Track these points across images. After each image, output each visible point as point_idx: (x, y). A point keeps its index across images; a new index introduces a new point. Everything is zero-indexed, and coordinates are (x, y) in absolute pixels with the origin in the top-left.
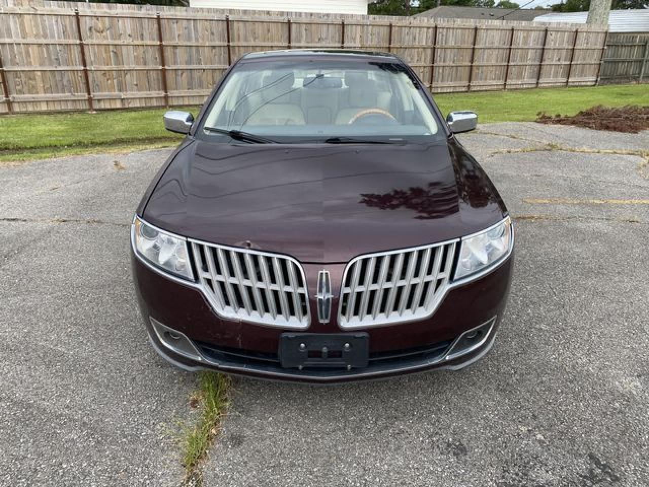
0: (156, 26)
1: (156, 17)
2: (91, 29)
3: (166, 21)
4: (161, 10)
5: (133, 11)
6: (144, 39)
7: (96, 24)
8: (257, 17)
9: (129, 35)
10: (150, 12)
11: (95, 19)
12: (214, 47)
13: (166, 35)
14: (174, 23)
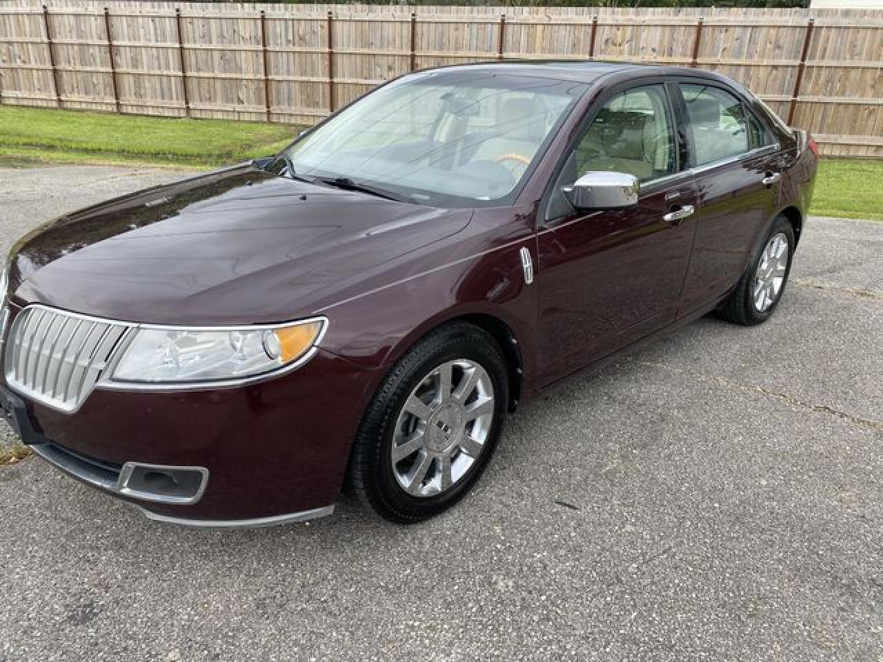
0: (694, 36)
1: (697, 24)
2: (607, 41)
3: (711, 29)
4: (708, 15)
5: (668, 18)
6: (673, 54)
7: (615, 34)
8: (866, 21)
9: (654, 50)
10: (691, 18)
11: (615, 29)
12: (775, 67)
13: (705, 49)
14: (721, 32)
